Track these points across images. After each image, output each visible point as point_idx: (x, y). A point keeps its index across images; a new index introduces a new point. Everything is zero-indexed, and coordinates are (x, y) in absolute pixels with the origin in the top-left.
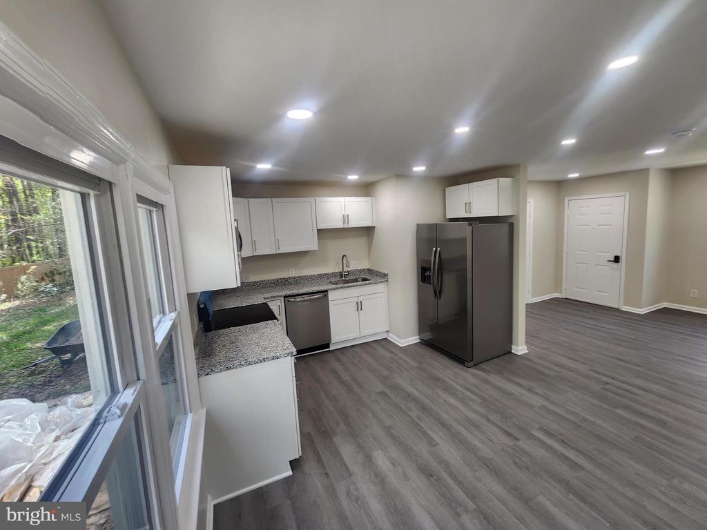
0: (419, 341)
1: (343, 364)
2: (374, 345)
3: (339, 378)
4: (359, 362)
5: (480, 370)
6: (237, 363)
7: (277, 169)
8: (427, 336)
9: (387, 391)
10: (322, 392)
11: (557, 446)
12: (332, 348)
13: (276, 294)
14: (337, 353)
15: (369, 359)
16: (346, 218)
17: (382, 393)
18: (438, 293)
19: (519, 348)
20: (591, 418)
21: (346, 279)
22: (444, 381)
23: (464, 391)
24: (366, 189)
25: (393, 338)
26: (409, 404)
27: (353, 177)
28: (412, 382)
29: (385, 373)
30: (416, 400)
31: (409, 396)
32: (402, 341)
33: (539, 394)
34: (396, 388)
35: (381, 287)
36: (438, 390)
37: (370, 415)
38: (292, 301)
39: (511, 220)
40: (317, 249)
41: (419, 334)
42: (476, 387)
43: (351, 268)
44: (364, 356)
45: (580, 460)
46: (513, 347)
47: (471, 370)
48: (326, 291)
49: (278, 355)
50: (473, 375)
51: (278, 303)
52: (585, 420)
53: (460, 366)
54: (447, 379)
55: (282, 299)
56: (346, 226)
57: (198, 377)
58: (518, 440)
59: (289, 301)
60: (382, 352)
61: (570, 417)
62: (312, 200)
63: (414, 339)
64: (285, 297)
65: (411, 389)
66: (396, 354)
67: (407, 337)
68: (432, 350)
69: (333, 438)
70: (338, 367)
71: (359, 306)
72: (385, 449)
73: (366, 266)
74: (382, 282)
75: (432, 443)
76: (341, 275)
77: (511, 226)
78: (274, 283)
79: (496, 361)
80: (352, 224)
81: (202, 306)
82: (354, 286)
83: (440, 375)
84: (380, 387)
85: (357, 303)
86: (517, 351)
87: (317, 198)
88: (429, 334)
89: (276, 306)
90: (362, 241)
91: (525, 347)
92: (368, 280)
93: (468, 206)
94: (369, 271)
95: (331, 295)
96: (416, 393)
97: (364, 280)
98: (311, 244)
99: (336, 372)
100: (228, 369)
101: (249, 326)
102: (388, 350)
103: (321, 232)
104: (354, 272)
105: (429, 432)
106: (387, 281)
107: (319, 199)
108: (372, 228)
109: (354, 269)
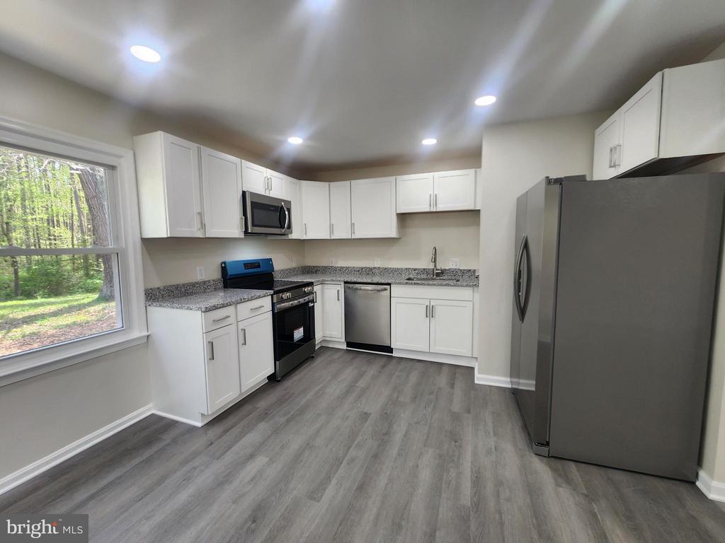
0: (510, 386)
1: (380, 372)
3: (356, 381)
4: (399, 376)
9: (374, 416)
12: (394, 354)
14: (395, 360)
15: (412, 380)
16: (433, 199)
17: (365, 415)
21: (437, 278)
22: (459, 446)
23: (468, 475)
26: (369, 441)
27: (429, 142)
28: (417, 423)
29: (405, 399)
30: (384, 443)
31: (387, 434)
34: (387, 417)
36: (431, 451)
40: (397, 236)
43: (450, 266)
48: (389, 284)
53: (525, 446)
55: (343, 284)
56: (433, 209)
59: (351, 287)
62: (392, 179)
63: (499, 381)
64: (346, 283)
69: (263, 423)
71: (430, 312)
72: (271, 461)
73: (474, 266)
74: (467, 286)
80: (441, 208)
81: (223, 265)
82: (424, 285)
84: (374, 405)
87: (398, 177)
93: (615, 153)
96: (398, 437)
102: (453, 379)
103: (403, 218)
104: (454, 272)
105: (334, 482)
106: (475, 286)
107: (400, 178)
108: (476, 213)
109: (454, 267)
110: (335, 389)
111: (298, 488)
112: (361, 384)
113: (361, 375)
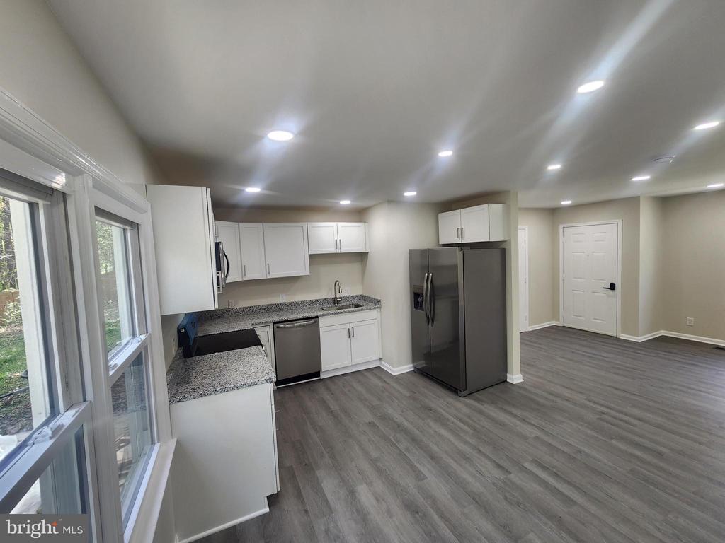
0: (412, 369)
1: (332, 394)
2: (365, 373)
3: (328, 408)
4: (349, 391)
5: (474, 400)
6: (212, 389)
7: (267, 192)
8: (422, 364)
9: (377, 422)
10: (309, 424)
11: (551, 480)
12: (322, 376)
13: (265, 320)
14: (328, 382)
15: (360, 388)
16: (338, 243)
17: (371, 424)
18: (431, 319)
19: (514, 377)
20: (587, 450)
21: (338, 304)
22: (436, 411)
23: (456, 421)
24: (359, 214)
25: (386, 367)
26: (398, 435)
27: (345, 202)
28: (403, 412)
29: (376, 402)
30: (406, 432)
31: (399, 427)
32: (395, 369)
33: (534, 425)
34: (384, 418)
35: (373, 314)
36: (429, 420)
37: (357, 448)
38: (282, 328)
39: (503, 246)
40: (308, 274)
41: (413, 362)
42: (469, 417)
43: (344, 294)
44: (356, 385)
45: (575, 496)
46: (508, 375)
47: (464, 399)
48: (317, 317)
49: (256, 381)
50: (467, 405)
51: (267, 329)
52: (580, 452)
53: (454, 396)
54: (439, 409)
55: (271, 325)
56: (338, 251)
57: (170, 404)
58: (510, 473)
59: (278, 327)
60: (374, 381)
61: (565, 449)
62: (304, 224)
63: (407, 368)
64: (274, 323)
65: (400, 419)
66: (388, 383)
67: (400, 366)
68: (425, 379)
69: (317, 472)
70: (327, 396)
71: (351, 333)
72: (369, 484)
73: (359, 292)
74: (374, 308)
75: (419, 477)
76: (334, 301)
77: (503, 252)
78: (264, 309)
79: (490, 390)
80: (344, 250)
81: (182, 331)
82: (346, 312)
83: (433, 405)
84: (369, 417)
85: (349, 330)
86: (512, 379)
87: (309, 223)
88: (423, 362)
89: (264, 333)
90: (355, 267)
91: (521, 376)
92: (361, 306)
93: (460, 232)
94: (363, 297)
95: (322, 321)
96: (406, 423)
97: (357, 306)
98: (302, 268)
99: (325, 402)
100: (202, 395)
101: (231, 352)
102: (380, 378)
103: (313, 258)
104: (347, 298)
105: (418, 465)
106: (380, 307)
107: (311, 224)
108: (366, 254)
109: (347, 295)
110: (324, 420)
111: (408, 482)
112: (334, 407)
113: (323, 402)
